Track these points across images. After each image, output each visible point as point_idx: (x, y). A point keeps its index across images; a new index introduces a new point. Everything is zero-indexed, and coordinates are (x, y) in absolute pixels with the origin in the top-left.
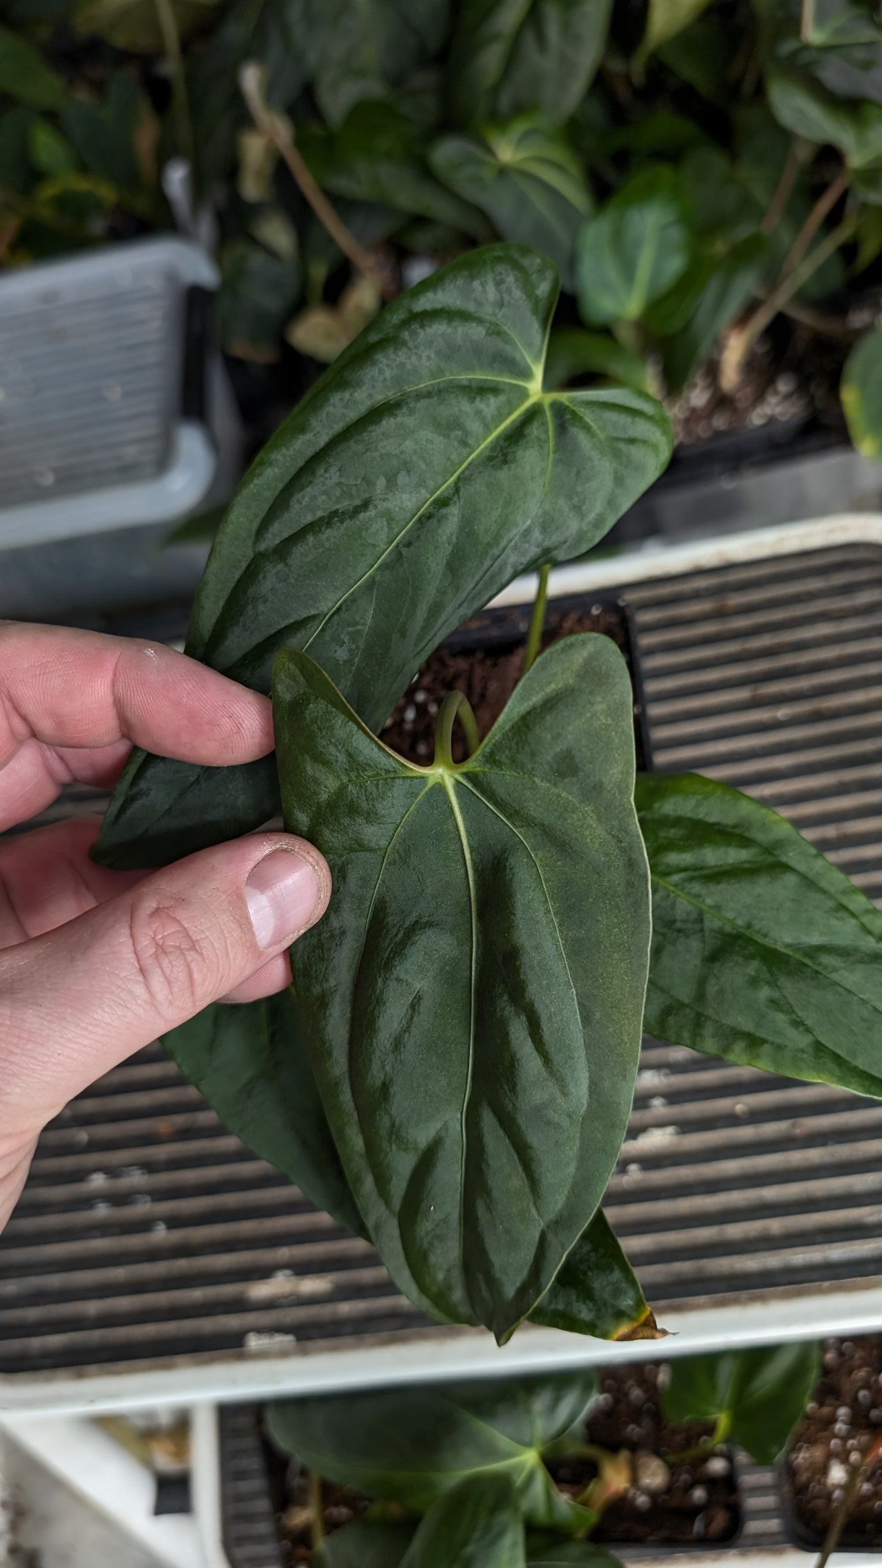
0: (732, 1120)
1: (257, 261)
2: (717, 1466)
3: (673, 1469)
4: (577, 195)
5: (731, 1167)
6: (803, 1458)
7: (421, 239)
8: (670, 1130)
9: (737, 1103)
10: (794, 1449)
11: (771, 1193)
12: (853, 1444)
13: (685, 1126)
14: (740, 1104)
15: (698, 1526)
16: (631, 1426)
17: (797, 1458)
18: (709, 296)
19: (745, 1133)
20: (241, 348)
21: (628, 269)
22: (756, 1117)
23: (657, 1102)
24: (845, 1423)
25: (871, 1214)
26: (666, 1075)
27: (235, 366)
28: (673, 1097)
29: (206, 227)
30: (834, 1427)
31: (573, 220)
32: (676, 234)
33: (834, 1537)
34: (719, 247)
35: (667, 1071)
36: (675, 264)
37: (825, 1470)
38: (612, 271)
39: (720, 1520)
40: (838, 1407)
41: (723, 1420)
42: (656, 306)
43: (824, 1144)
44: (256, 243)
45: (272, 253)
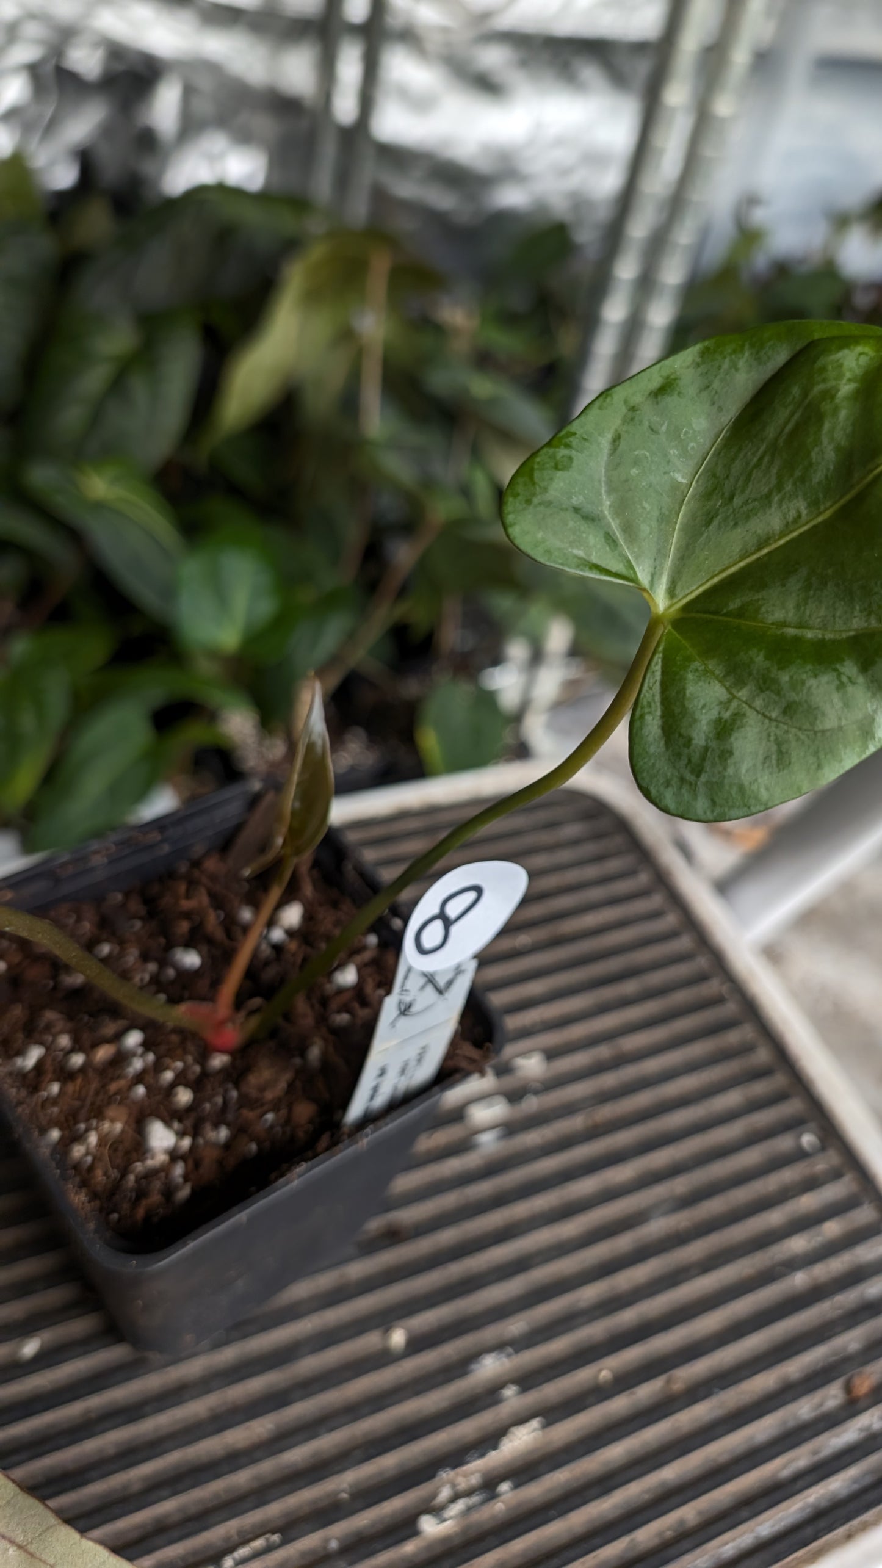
0: (599, 1393)
5: (616, 1452)
8: (535, 1423)
9: (601, 1370)
11: (670, 1473)
13: (551, 1414)
14: (604, 1370)
19: (619, 1405)
22: (624, 1382)
23: (510, 1392)
25: (784, 1467)
26: (509, 1356)
28: (527, 1381)
35: (510, 1350)
36: (266, 608)
42: (254, 638)
43: (708, 1395)
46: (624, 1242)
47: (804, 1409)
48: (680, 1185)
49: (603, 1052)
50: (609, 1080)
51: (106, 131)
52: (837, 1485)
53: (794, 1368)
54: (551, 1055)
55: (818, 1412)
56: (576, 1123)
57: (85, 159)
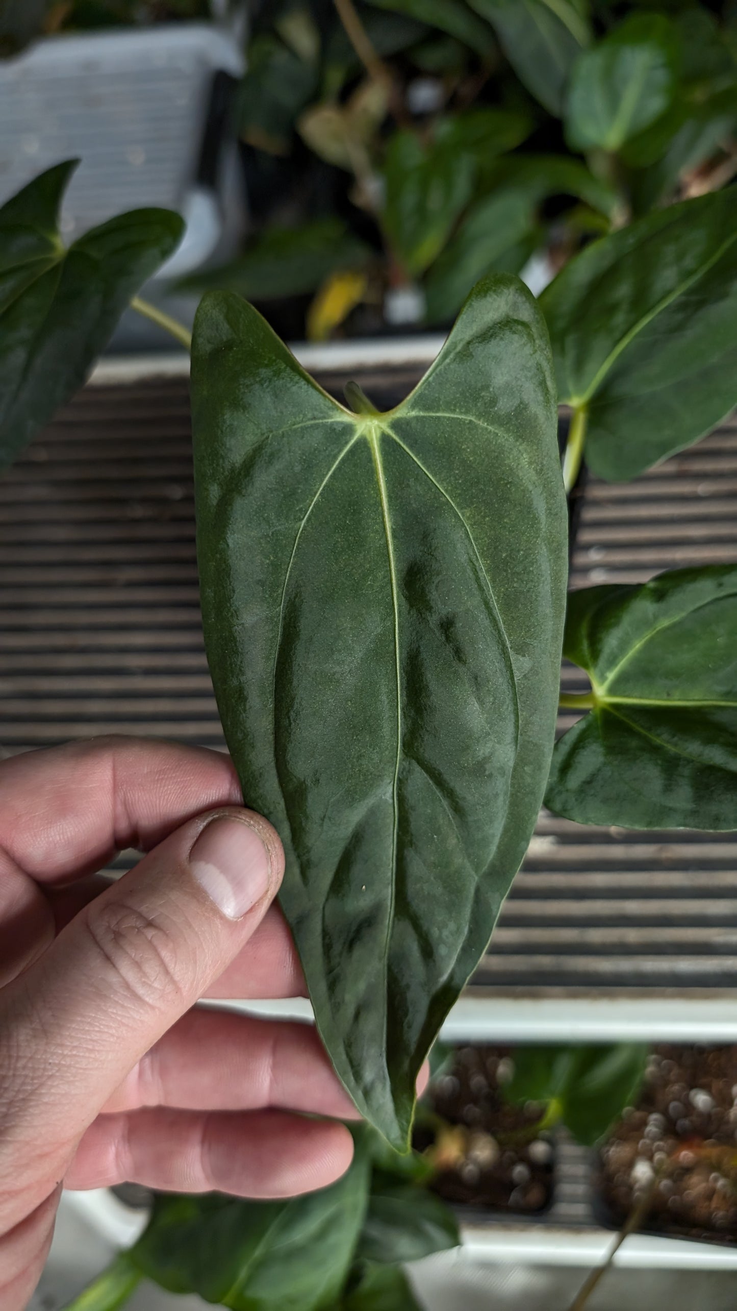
0: (604, 839)
1: (280, 58)
2: (539, 1149)
3: (501, 1146)
4: (578, 29)
6: (613, 1151)
7: (431, 58)
8: (549, 839)
10: (609, 1143)
12: (658, 1145)
13: (564, 839)
15: (514, 1197)
16: (470, 1106)
17: (608, 1151)
18: (682, 137)
19: (619, 852)
20: (258, 137)
21: (614, 100)
24: (656, 1126)
27: (248, 153)
29: (239, 24)
30: (645, 1130)
31: (571, 50)
32: (661, 76)
33: (633, 1222)
34: (699, 95)
36: (656, 105)
37: (631, 1165)
38: (599, 102)
39: (535, 1195)
40: (651, 1112)
41: (554, 1108)
42: (634, 140)
43: (687, 870)
44: (281, 41)
45: (293, 53)
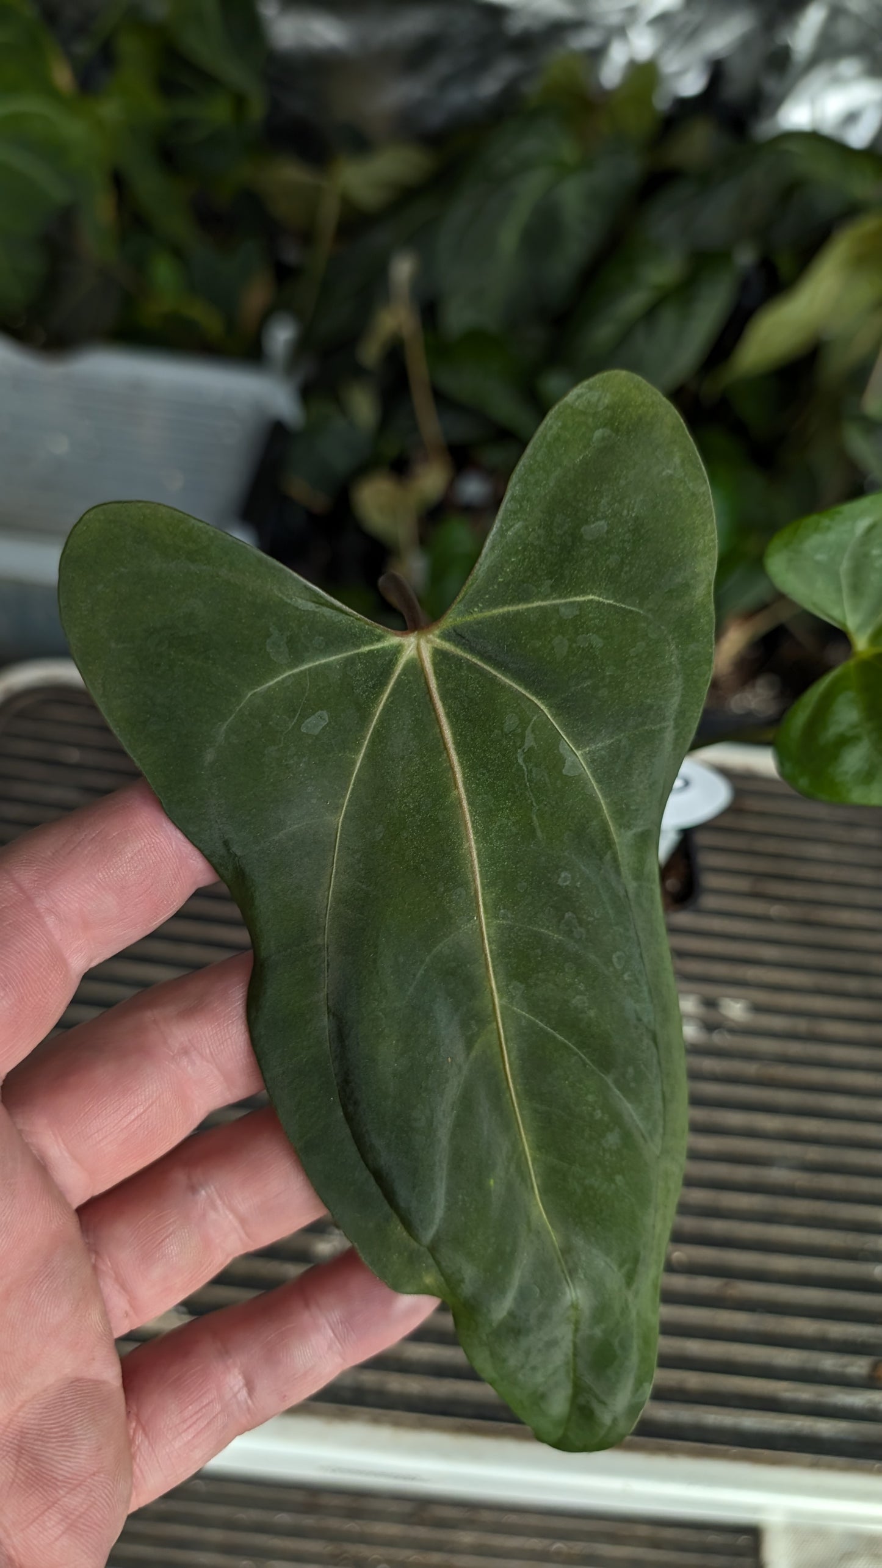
14: (679, 1253)
43: (753, 1311)
46: (743, 1173)
47: (829, 1362)
48: (814, 1154)
49: (802, 1025)
50: (795, 1048)
51: (745, 44)
52: (825, 1427)
53: (837, 1330)
54: (757, 1008)
55: (840, 1370)
56: (751, 1069)
57: (717, 71)
